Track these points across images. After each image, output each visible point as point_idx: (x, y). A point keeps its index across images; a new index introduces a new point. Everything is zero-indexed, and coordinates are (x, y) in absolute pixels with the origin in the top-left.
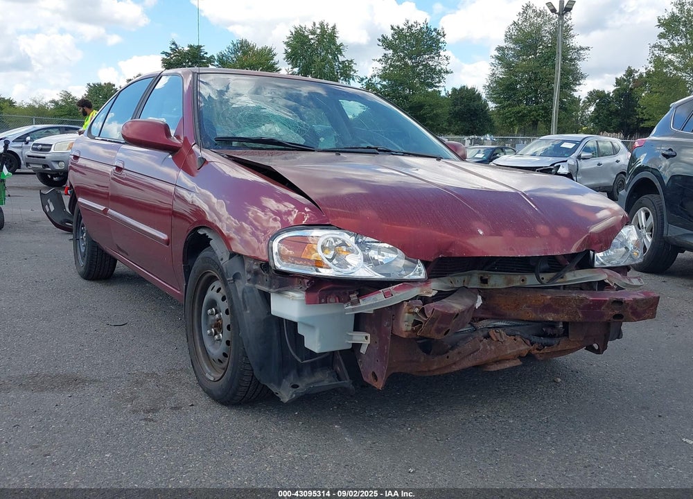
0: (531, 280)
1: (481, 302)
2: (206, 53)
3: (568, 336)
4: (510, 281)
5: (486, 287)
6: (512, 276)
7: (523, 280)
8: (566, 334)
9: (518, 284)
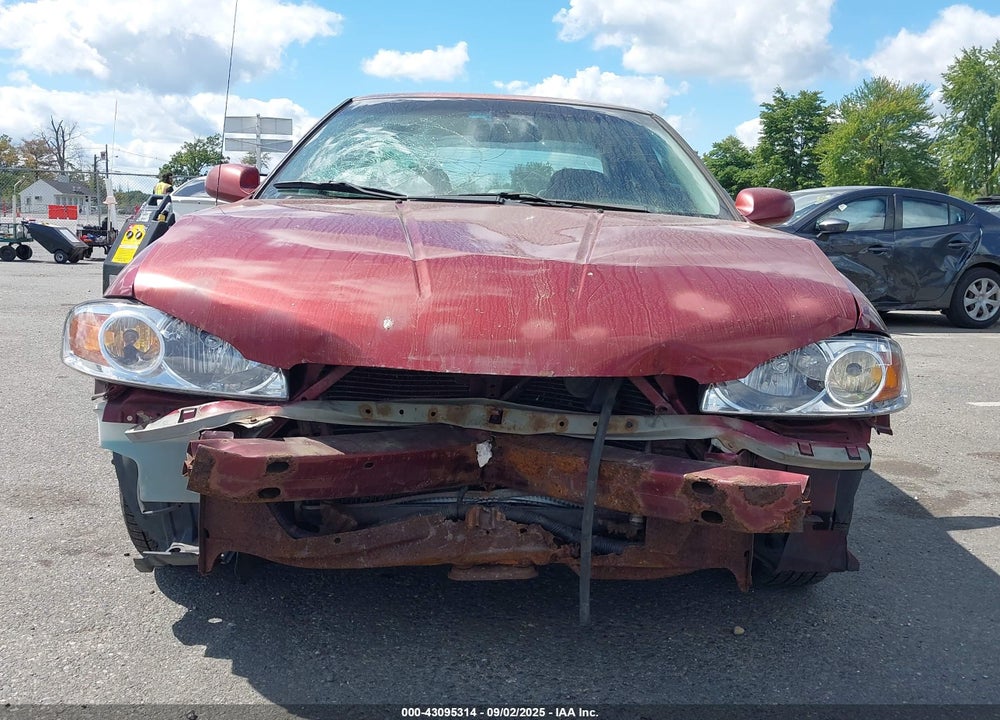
0: (579, 425)
1: (490, 456)
2: (824, 102)
3: (643, 541)
4: (539, 424)
5: (497, 429)
6: (544, 415)
7: (562, 424)
8: (640, 537)
9: (553, 430)
